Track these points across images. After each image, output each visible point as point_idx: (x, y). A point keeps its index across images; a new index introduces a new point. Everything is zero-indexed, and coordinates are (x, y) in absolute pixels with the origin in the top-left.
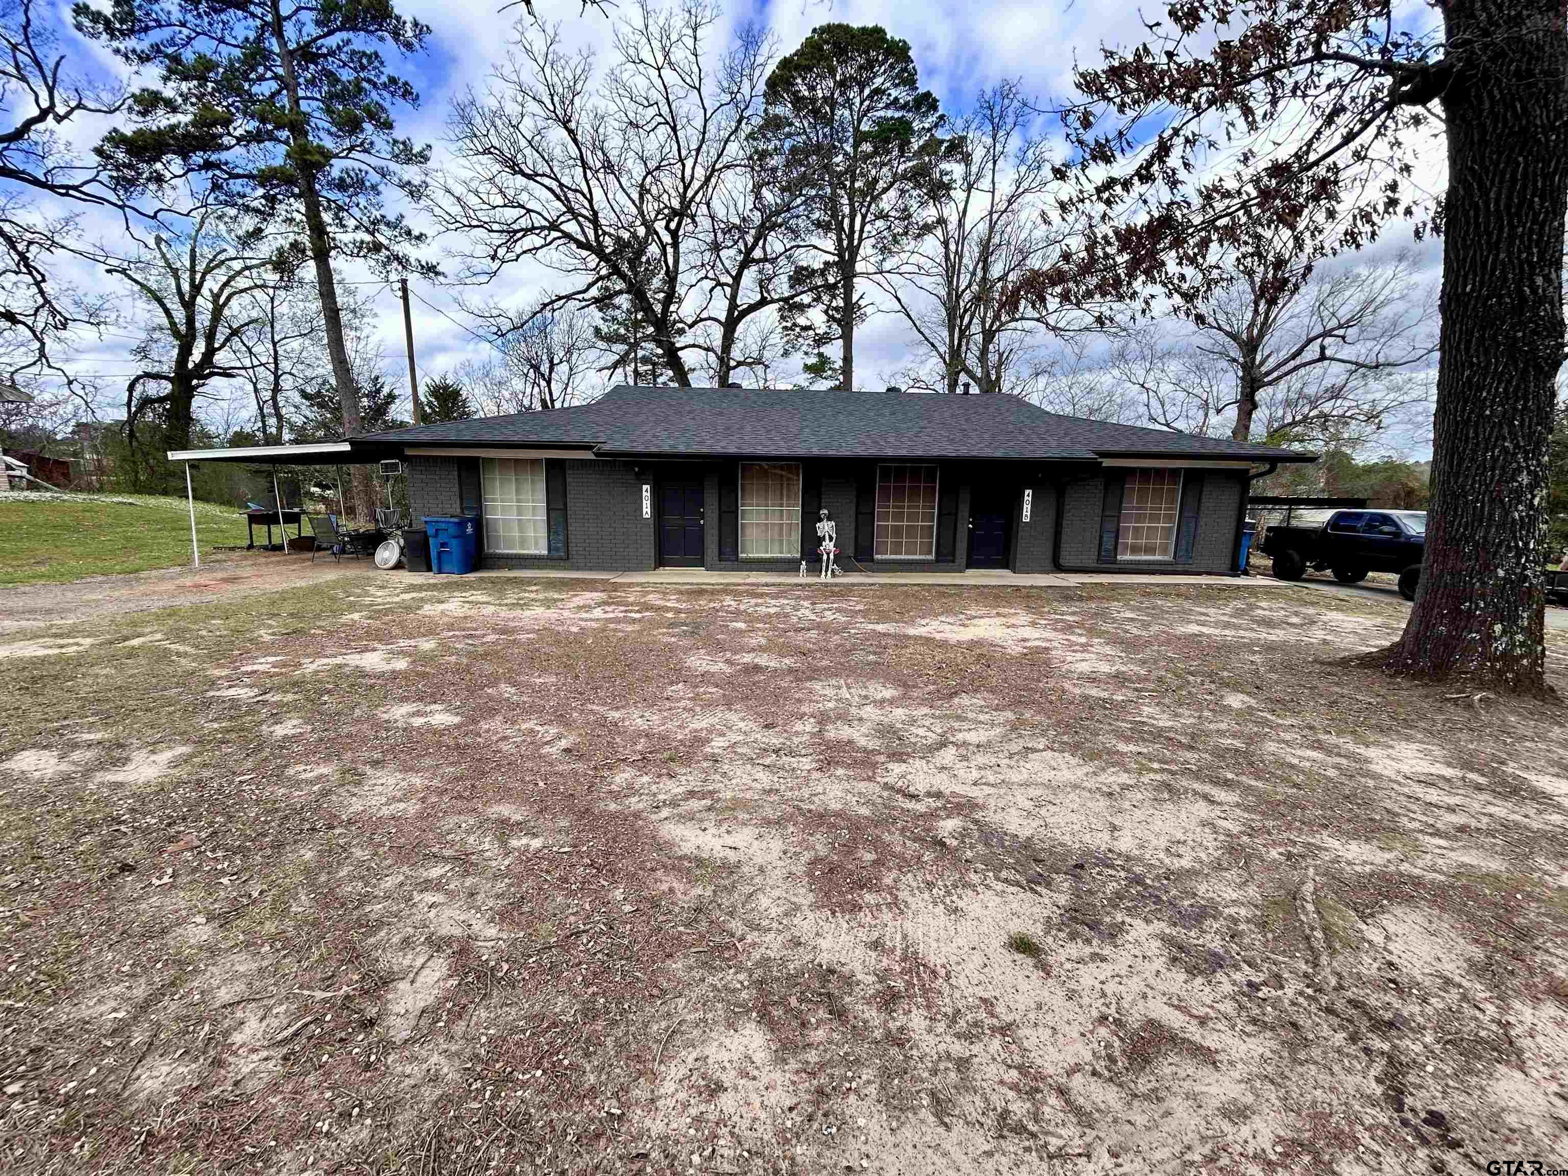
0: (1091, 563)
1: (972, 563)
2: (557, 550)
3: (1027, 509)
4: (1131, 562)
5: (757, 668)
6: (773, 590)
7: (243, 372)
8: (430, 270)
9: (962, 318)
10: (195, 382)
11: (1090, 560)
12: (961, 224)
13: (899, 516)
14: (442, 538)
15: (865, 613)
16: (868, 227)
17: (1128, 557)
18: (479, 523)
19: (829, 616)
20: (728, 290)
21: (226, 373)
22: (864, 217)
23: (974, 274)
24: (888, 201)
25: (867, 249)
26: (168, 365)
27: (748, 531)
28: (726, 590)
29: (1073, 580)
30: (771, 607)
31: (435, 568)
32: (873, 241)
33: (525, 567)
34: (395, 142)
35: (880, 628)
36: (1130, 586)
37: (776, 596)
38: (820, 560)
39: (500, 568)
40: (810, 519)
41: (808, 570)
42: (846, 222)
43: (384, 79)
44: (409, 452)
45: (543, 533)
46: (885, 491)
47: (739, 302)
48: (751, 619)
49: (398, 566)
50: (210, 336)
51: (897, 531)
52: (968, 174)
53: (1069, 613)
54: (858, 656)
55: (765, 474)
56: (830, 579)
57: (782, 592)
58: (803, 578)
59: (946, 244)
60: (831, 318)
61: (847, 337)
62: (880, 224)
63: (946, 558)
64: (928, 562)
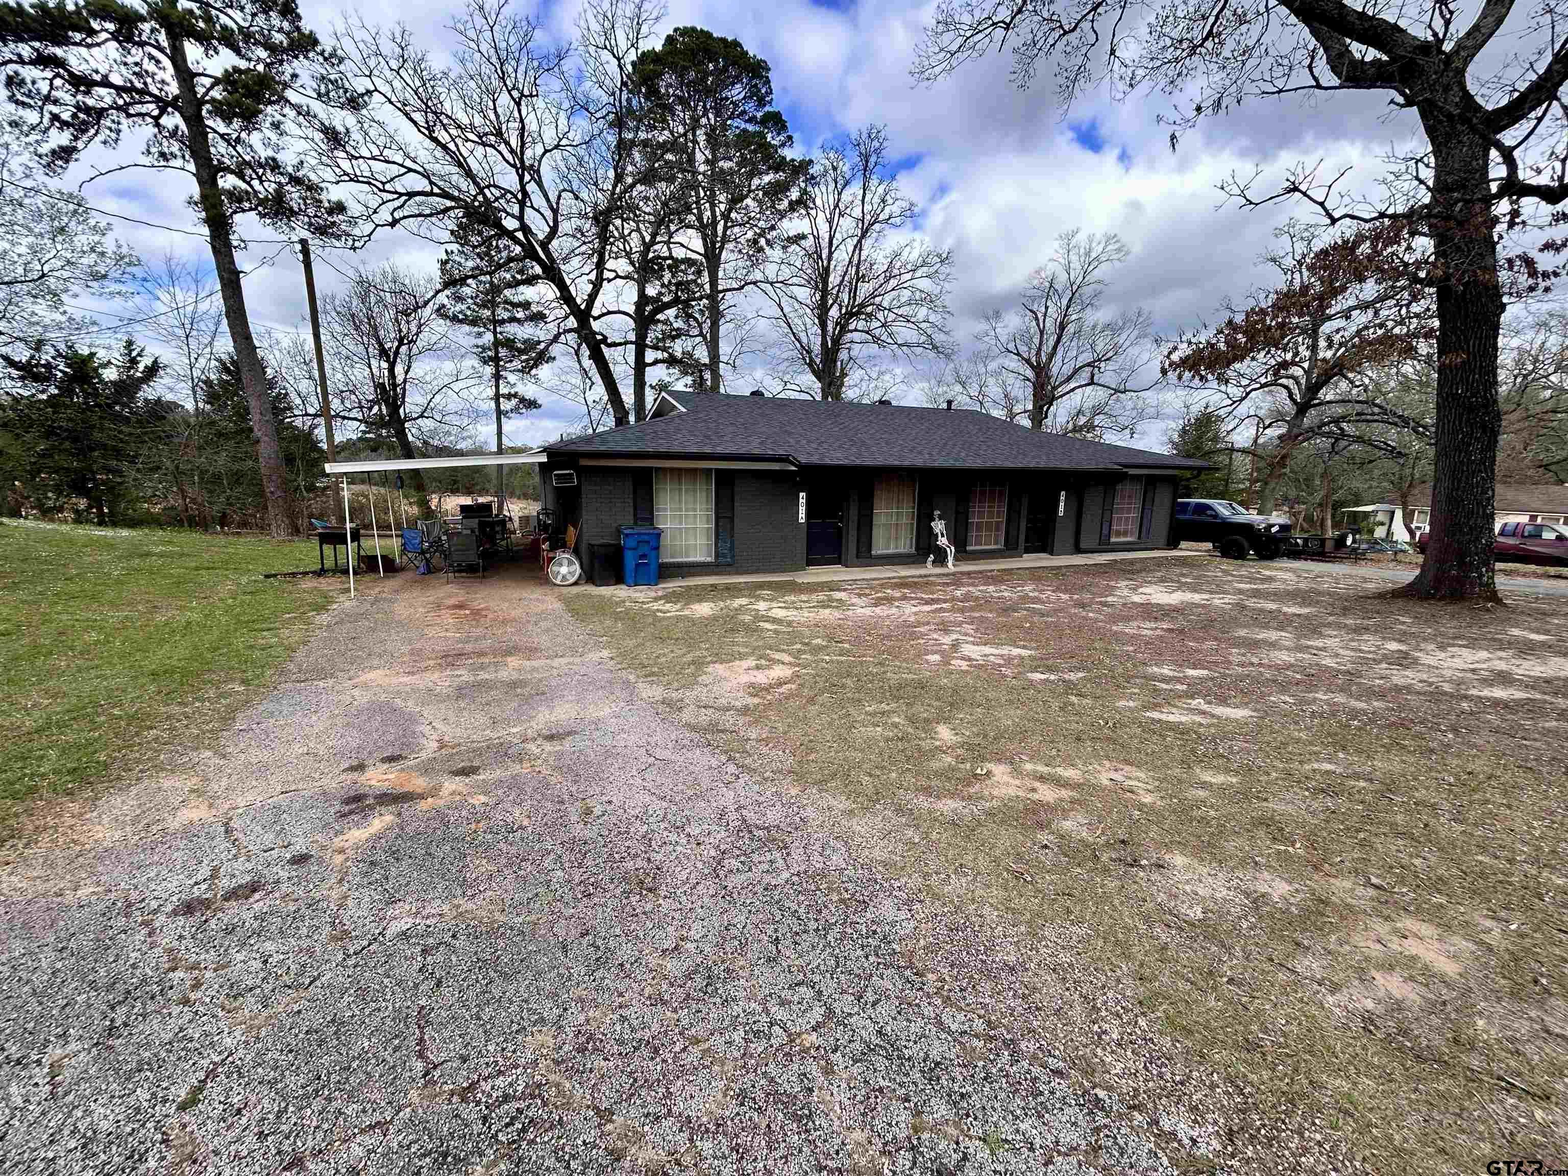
0: (1096, 545)
2: (724, 556)
3: (1062, 507)
4: (1115, 544)
11: (1094, 545)
13: (981, 515)
14: (643, 549)
17: (1118, 540)
27: (879, 531)
31: (629, 579)
33: (693, 575)
39: (673, 576)
44: (584, 462)
45: (710, 540)
49: (578, 582)
51: (980, 527)
63: (1011, 548)
64: (999, 550)
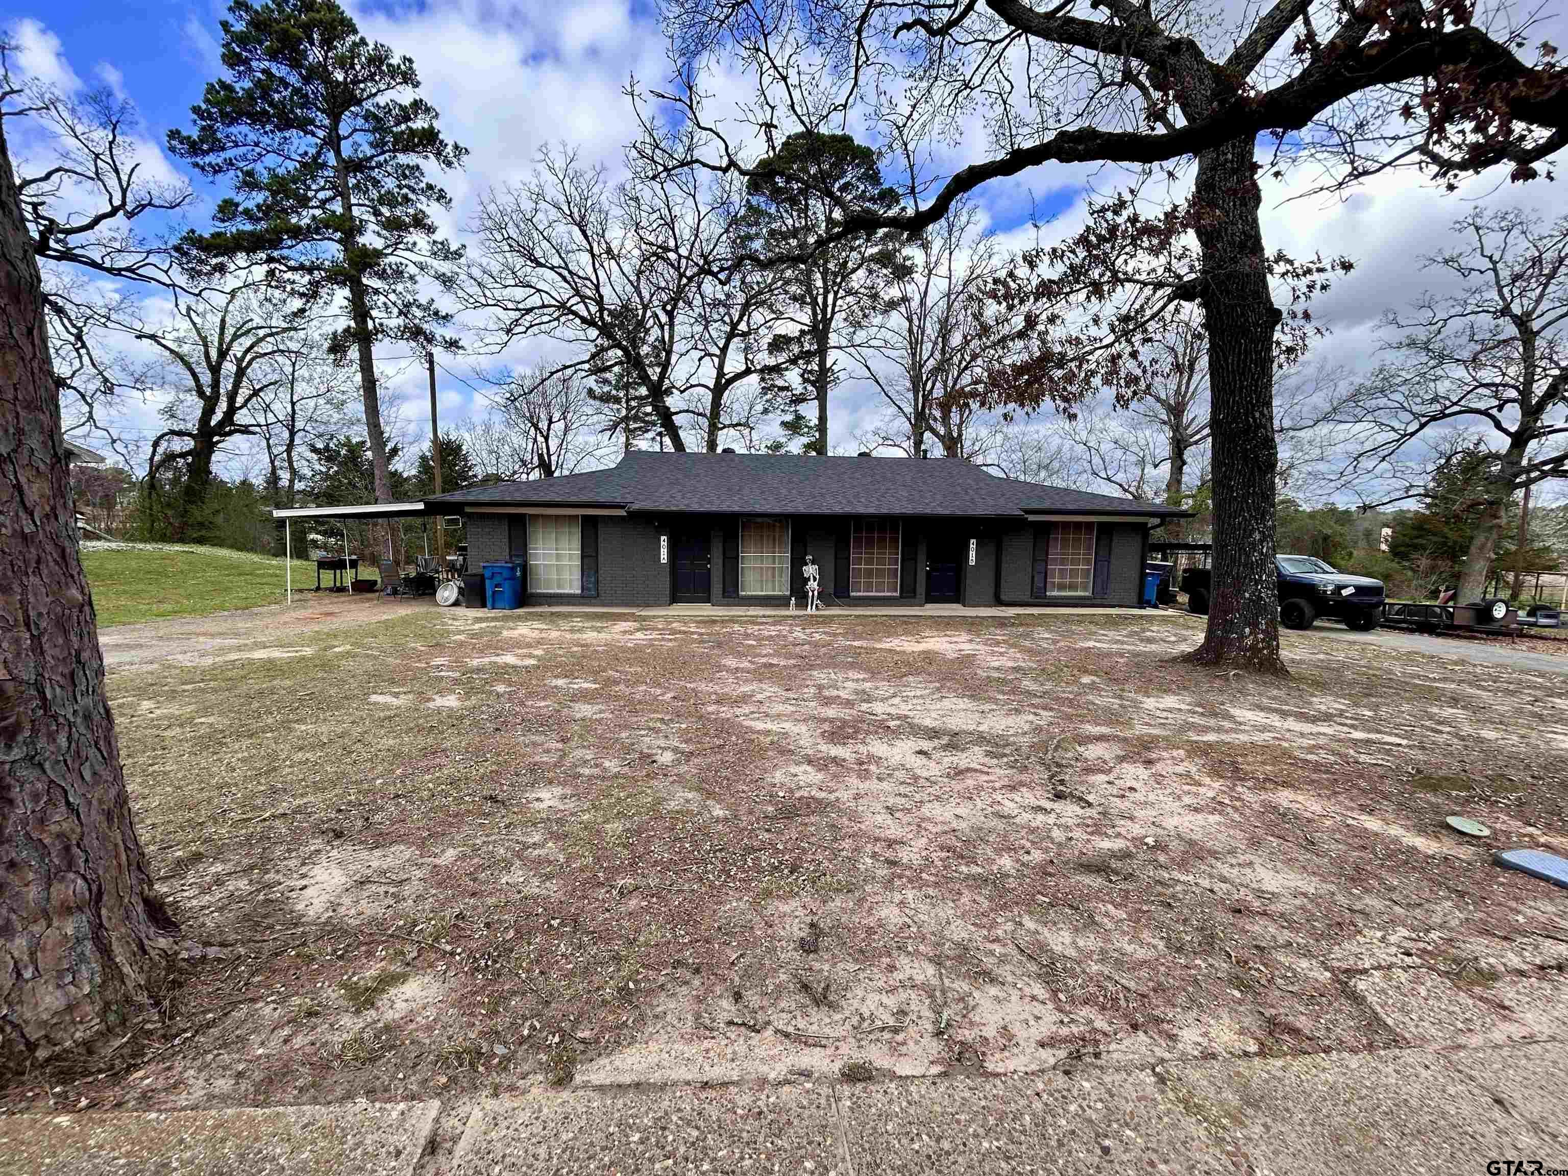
0: (1027, 598)
1: (931, 598)
2: (589, 589)
3: (972, 555)
4: (1055, 597)
5: (771, 665)
6: (770, 620)
7: (257, 429)
8: (452, 345)
9: (925, 384)
10: (216, 439)
11: (1024, 596)
12: (922, 303)
13: (869, 561)
14: (498, 579)
15: (844, 635)
16: (839, 302)
17: (1055, 593)
18: (525, 567)
19: (817, 636)
20: (716, 360)
21: (245, 430)
22: (836, 293)
23: (935, 343)
24: (858, 279)
25: (838, 321)
26: (192, 425)
27: (746, 572)
28: (733, 620)
29: (1011, 611)
30: (773, 631)
31: (489, 603)
32: (844, 315)
33: (562, 604)
34: (435, 242)
35: (856, 643)
36: (1055, 616)
37: (774, 624)
38: (806, 597)
39: (540, 605)
40: (797, 563)
41: (797, 605)
42: (820, 300)
43: (423, 185)
44: (468, 510)
45: (577, 575)
46: (858, 541)
47: (726, 371)
48: (759, 639)
49: (456, 604)
50: (232, 397)
51: (869, 573)
52: (927, 263)
53: (1000, 635)
54: (841, 658)
55: (760, 526)
56: (814, 612)
57: (778, 621)
58: (792, 611)
59: (910, 320)
60: (806, 380)
61: (822, 398)
62: (849, 299)
63: (908, 595)
64: (894, 598)
